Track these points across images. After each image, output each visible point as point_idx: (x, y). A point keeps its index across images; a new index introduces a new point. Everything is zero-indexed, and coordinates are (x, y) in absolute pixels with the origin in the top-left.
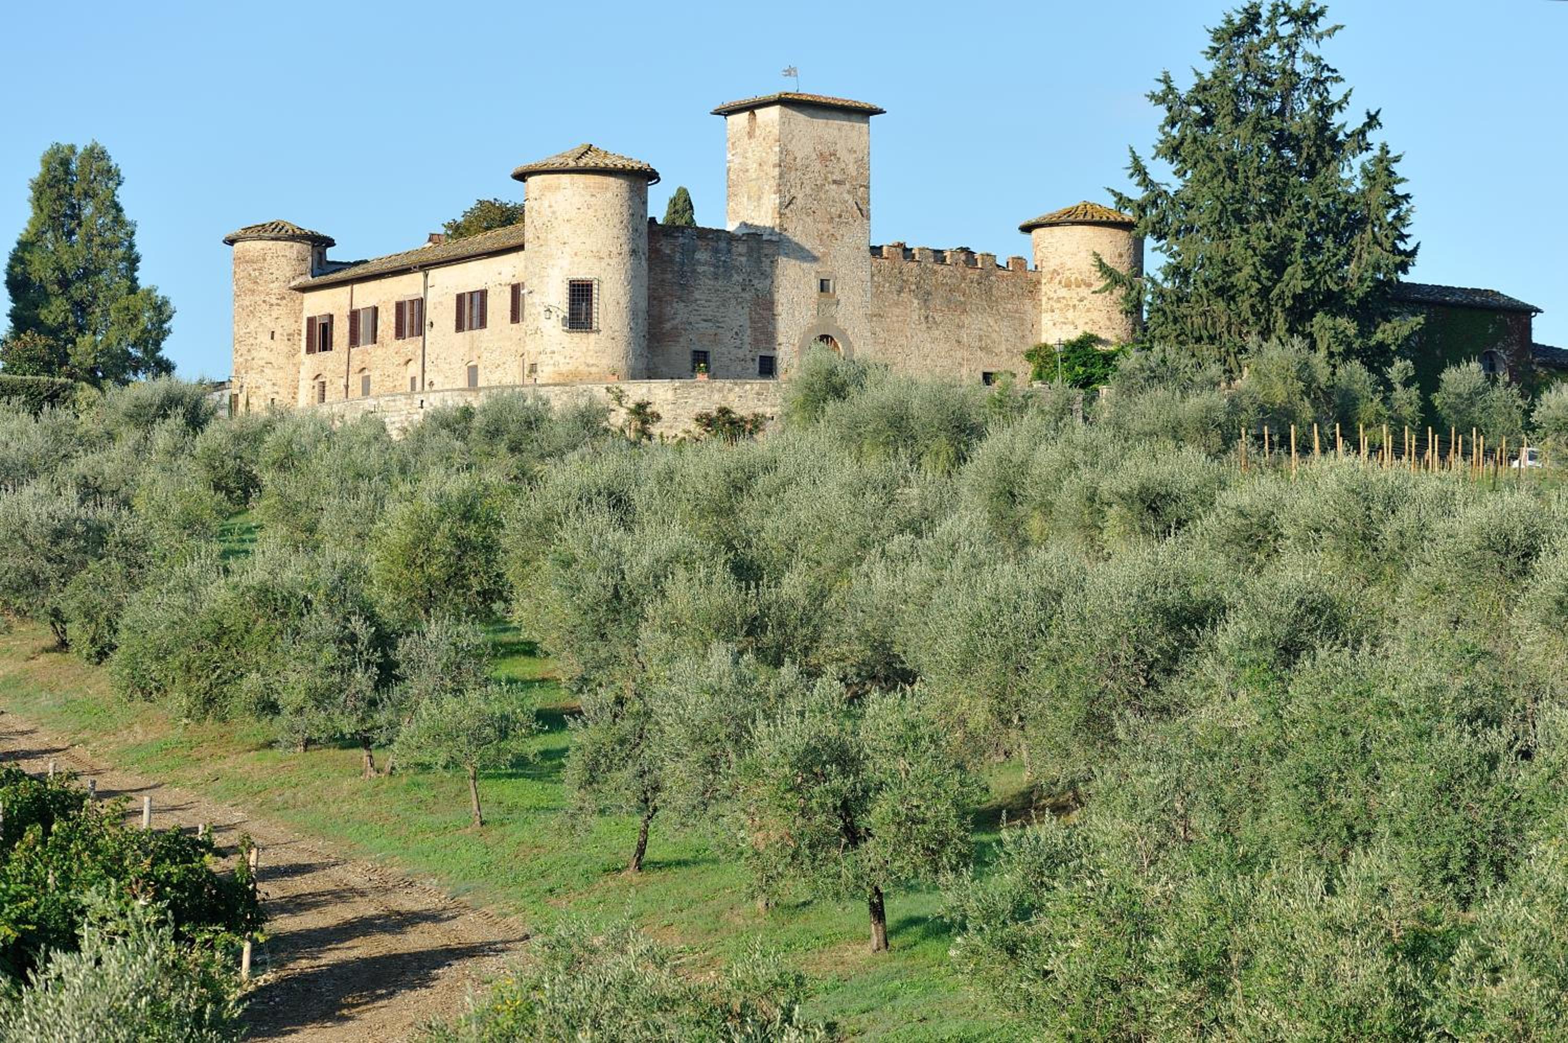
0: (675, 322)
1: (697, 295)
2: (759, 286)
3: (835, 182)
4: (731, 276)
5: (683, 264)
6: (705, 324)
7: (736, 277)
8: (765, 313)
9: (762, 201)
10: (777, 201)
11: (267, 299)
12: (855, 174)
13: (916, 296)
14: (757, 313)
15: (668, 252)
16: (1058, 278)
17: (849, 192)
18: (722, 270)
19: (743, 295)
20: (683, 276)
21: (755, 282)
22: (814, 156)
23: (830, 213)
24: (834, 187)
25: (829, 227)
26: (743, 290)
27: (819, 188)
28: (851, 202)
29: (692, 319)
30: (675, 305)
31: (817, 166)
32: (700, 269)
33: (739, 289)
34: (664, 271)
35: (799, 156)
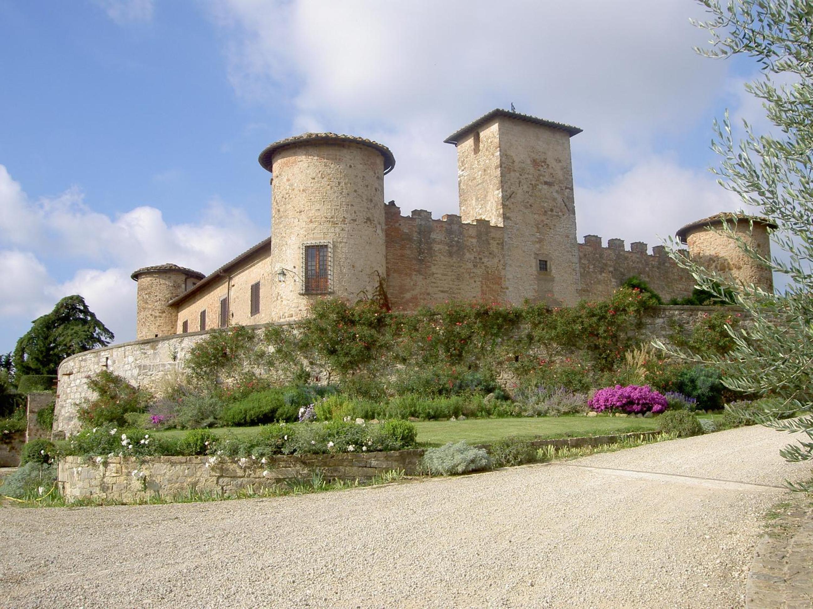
0: (415, 293)
1: (434, 269)
2: (489, 264)
3: (546, 183)
4: (464, 254)
5: (420, 242)
6: (441, 295)
7: (468, 256)
8: (495, 287)
9: (488, 198)
10: (500, 195)
11: (153, 313)
12: (561, 178)
13: (614, 277)
14: (487, 287)
15: (406, 231)
16: (714, 265)
17: (557, 192)
18: (455, 249)
19: (475, 270)
20: (420, 253)
21: (485, 260)
22: (529, 162)
23: (544, 207)
24: (545, 187)
25: (544, 218)
26: (475, 266)
27: (534, 187)
28: (560, 200)
29: (430, 290)
30: (414, 277)
31: (531, 169)
32: (436, 247)
33: (470, 265)
34: (403, 247)
35: (517, 160)
